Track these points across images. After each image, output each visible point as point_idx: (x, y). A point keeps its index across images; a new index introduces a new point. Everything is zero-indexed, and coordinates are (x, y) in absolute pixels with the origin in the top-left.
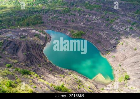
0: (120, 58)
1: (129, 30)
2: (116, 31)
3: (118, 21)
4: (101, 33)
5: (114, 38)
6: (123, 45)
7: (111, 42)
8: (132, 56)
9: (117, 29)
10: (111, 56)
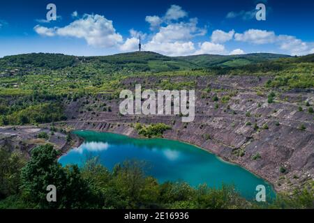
0: (275, 156)
1: (269, 105)
2: (242, 113)
3: (238, 98)
4: (208, 122)
5: (243, 124)
6: (270, 130)
7: (238, 131)
8: (302, 145)
9: (242, 109)
10: (250, 158)
